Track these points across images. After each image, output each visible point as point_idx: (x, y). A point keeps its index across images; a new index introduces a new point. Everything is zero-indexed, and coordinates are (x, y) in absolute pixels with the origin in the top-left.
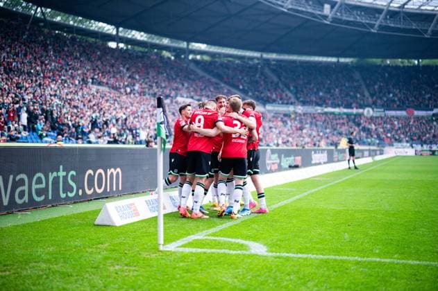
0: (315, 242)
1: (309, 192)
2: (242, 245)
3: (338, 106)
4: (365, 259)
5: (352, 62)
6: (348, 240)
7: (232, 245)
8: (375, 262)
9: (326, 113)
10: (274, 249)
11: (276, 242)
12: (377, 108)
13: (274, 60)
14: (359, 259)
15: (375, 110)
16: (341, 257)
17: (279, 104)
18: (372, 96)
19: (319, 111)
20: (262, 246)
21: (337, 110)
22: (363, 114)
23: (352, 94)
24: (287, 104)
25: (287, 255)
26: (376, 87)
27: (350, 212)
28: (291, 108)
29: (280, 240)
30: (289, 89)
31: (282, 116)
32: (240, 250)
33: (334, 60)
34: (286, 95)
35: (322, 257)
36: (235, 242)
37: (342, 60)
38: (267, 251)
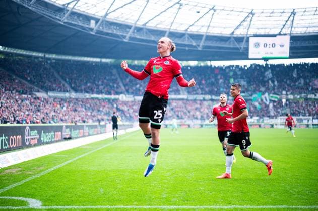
0: (79, 196)
1: (77, 158)
2: (23, 202)
3: (101, 93)
4: (114, 207)
5: (111, 62)
6: (103, 193)
7: (15, 202)
8: (120, 209)
9: (93, 99)
10: (47, 204)
11: (50, 197)
12: (128, 94)
13: (54, 59)
14: (109, 207)
15: (127, 96)
16: (96, 207)
17: (58, 91)
18: (125, 86)
19: (87, 97)
20: (38, 201)
21: (100, 96)
22: (119, 99)
23: (111, 84)
24: (64, 91)
25: (57, 207)
26: (128, 80)
27: (106, 171)
28: (67, 95)
29: (52, 196)
30: (65, 80)
31: (60, 100)
32: (21, 206)
33: (98, 60)
34: (64, 85)
35: (82, 207)
36: (17, 200)
37: (104, 60)
38: (42, 206)
